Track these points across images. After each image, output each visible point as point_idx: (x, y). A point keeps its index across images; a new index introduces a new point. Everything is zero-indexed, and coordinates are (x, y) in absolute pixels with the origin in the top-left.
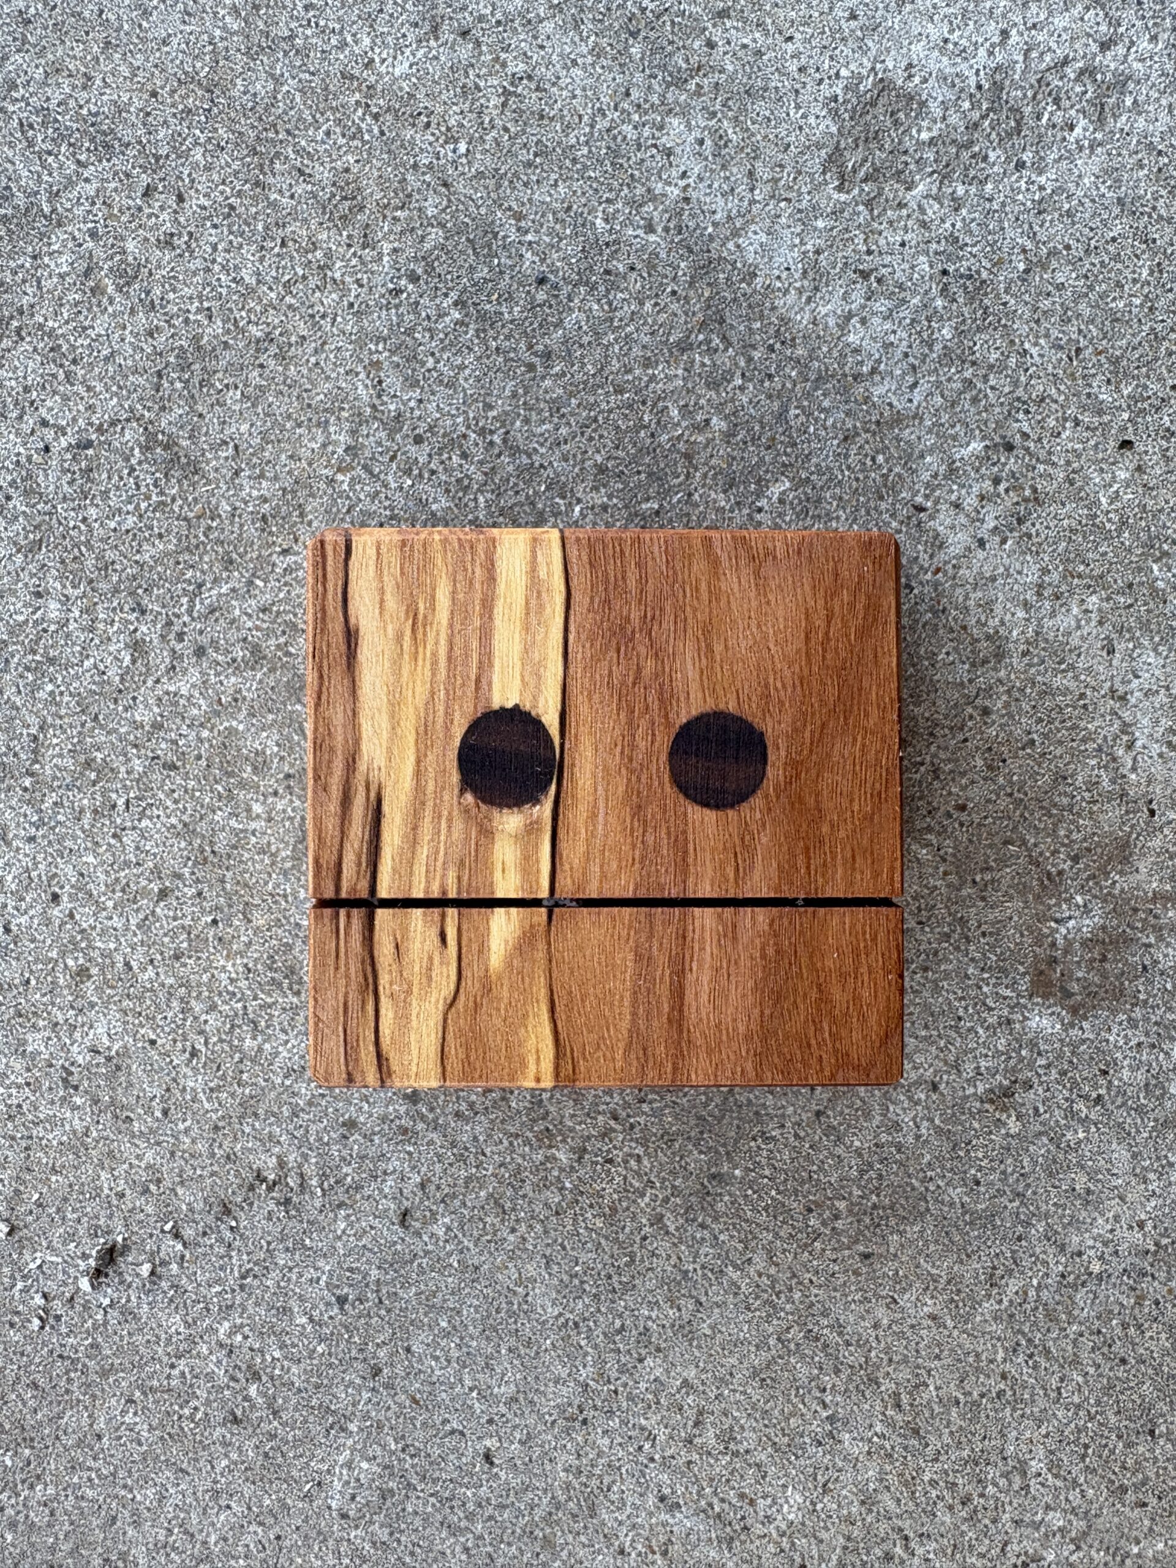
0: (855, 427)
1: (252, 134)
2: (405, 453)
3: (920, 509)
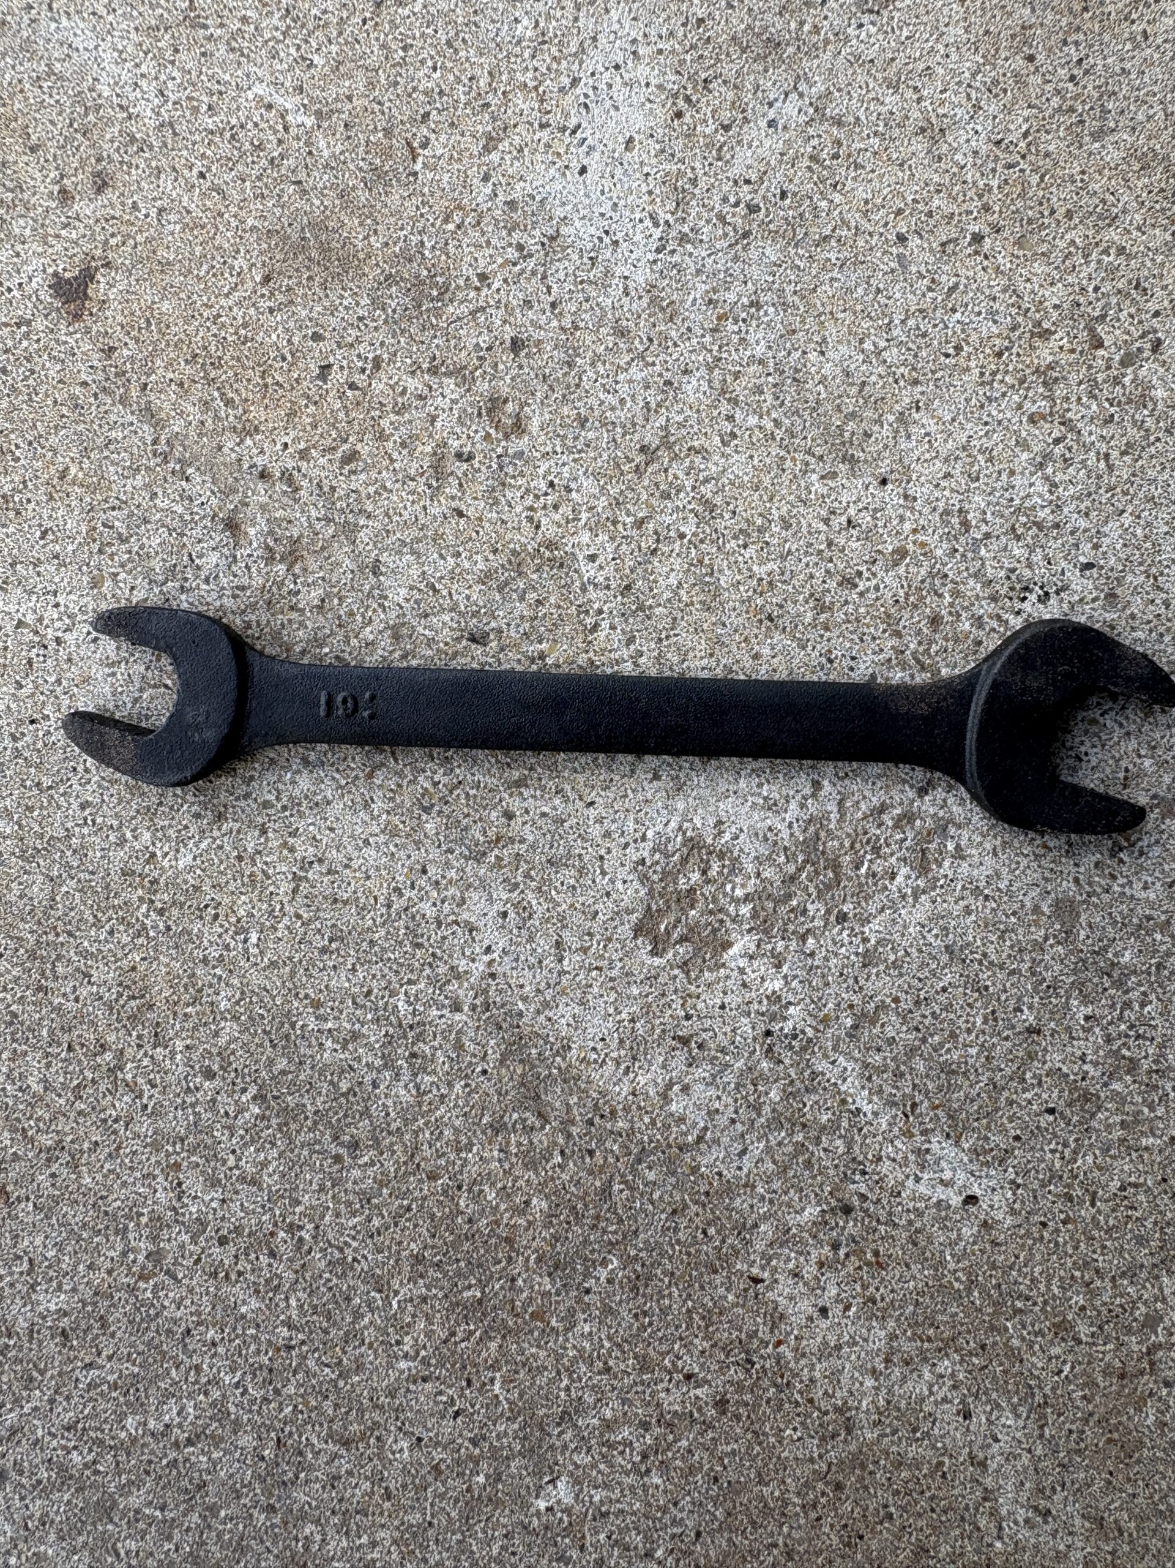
0: (683, 1200)
1: (32, 939)
2: (210, 1255)
3: (757, 1281)
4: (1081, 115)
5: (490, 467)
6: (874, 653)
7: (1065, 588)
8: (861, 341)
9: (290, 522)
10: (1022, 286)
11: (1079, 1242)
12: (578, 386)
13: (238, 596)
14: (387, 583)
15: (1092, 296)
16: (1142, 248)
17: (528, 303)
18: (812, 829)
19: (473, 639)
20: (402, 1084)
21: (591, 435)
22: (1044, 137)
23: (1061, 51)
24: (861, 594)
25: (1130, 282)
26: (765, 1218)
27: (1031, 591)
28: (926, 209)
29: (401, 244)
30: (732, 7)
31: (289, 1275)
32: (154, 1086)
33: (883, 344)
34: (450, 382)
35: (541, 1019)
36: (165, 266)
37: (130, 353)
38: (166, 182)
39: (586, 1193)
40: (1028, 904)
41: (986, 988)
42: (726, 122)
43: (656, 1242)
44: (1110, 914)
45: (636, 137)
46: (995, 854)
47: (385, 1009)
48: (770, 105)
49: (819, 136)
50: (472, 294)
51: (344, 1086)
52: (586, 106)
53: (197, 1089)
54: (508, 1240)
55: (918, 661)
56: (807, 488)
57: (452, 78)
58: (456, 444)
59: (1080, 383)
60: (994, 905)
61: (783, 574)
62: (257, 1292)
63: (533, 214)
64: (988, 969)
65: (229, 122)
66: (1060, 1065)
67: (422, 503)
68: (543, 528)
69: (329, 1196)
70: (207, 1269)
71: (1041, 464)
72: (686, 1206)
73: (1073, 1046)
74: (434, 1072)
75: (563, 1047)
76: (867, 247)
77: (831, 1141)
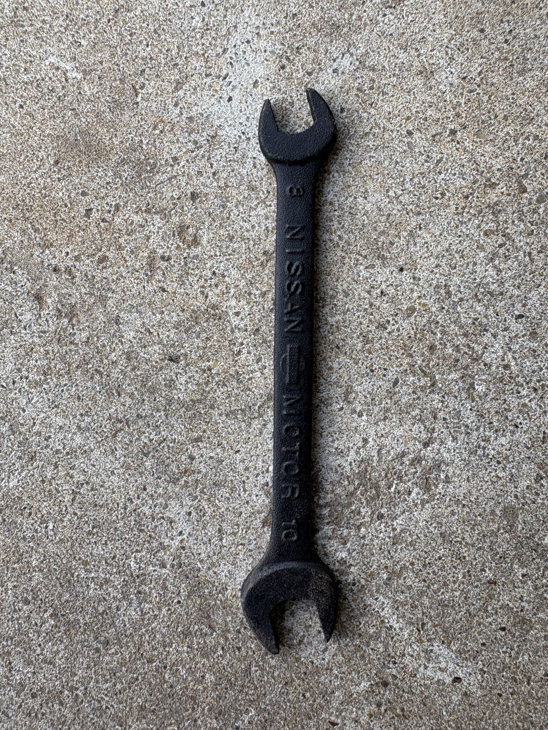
4: (512, 62)
5: (180, 264)
6: (397, 367)
7: (507, 329)
8: (388, 191)
9: (70, 295)
10: (479, 158)
11: (521, 705)
12: (228, 218)
13: (42, 336)
14: (124, 329)
15: (520, 163)
17: (200, 173)
18: (363, 466)
19: (171, 359)
20: (132, 608)
21: (236, 245)
22: (490, 74)
23: (500, 26)
24: (389, 333)
25: (542, 156)
26: (338, 688)
27: (487, 331)
28: (424, 117)
29: (130, 142)
30: (312, 7)
31: (70, 716)
33: (400, 192)
34: (157, 217)
35: (211, 572)
38: (2, 111)
39: (236, 672)
40: (488, 510)
41: (464, 558)
42: (309, 71)
43: (276, 701)
44: (536, 515)
45: (259, 80)
46: (468, 481)
47: (123, 566)
48: (334, 60)
49: (362, 77)
50: (169, 169)
51: (101, 609)
52: (231, 63)
53: (20, 610)
54: (192, 698)
55: (423, 371)
56: (358, 273)
57: (157, 50)
58: (161, 251)
59: (514, 213)
60: (468, 510)
61: (344, 322)
62: (52, 725)
63: (202, 124)
64: (465, 546)
65: (36, 77)
66: (508, 603)
67: (142, 284)
68: (210, 298)
69: (93, 671)
70: (25, 712)
71: (491, 258)
72: (293, 680)
73: (515, 592)
74: (151, 602)
75: (223, 588)
76: (390, 138)
77: (376, 644)
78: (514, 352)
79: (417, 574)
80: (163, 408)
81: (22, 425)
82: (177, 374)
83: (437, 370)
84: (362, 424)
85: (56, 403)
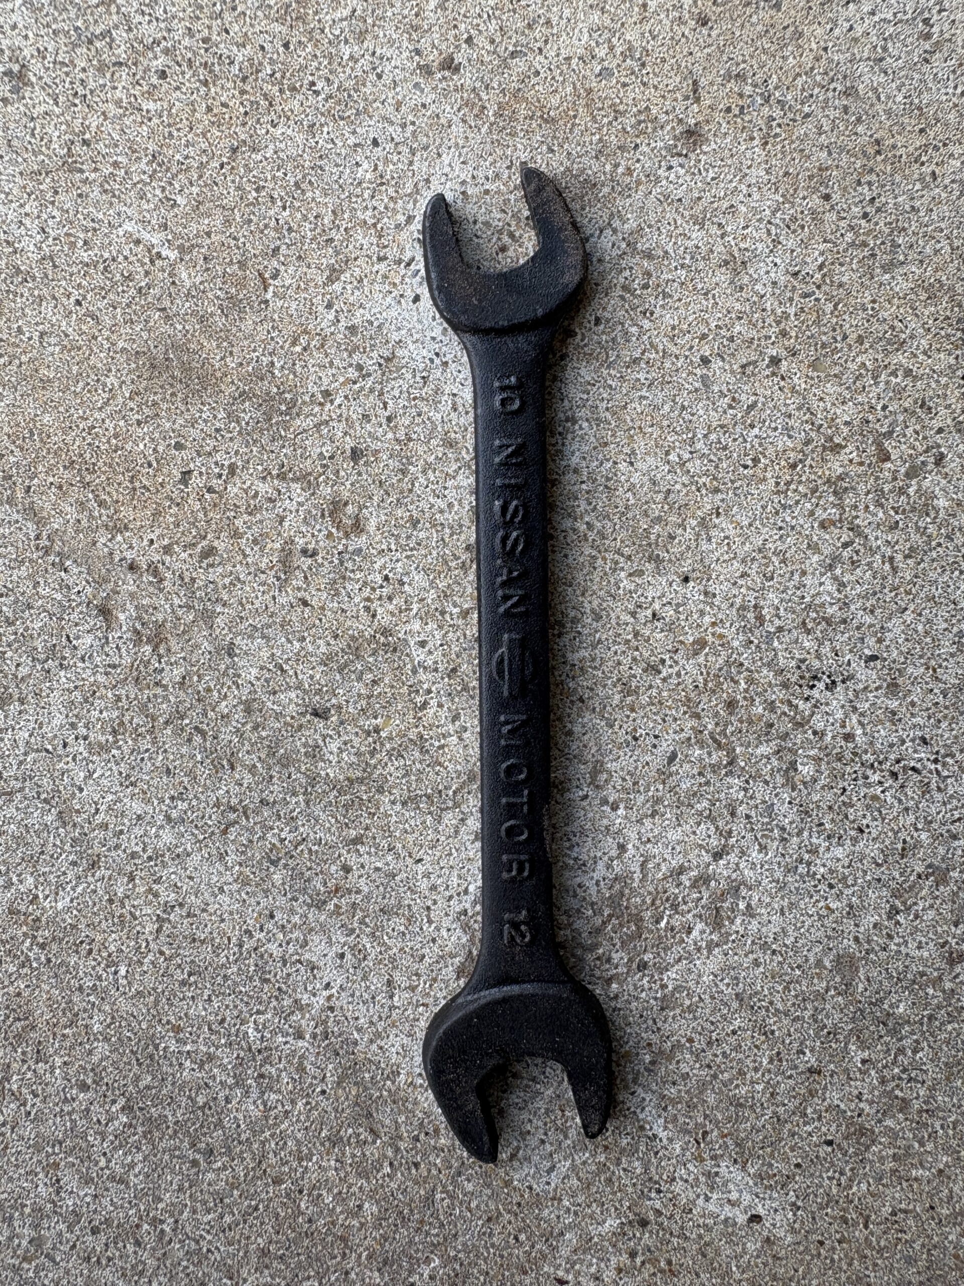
4: (873, 249)
5: (332, 562)
6: (675, 732)
7: (851, 677)
8: (667, 453)
9: (155, 608)
10: (815, 404)
11: (852, 1259)
12: (411, 491)
13: (110, 673)
14: (241, 664)
15: (880, 414)
16: (927, 371)
17: (366, 417)
18: (617, 887)
19: (316, 714)
20: (251, 1100)
21: (422, 535)
22: (838, 269)
23: (855, 190)
24: (664, 680)
25: (916, 402)
26: (570, 1227)
27: (819, 680)
28: (729, 334)
29: (254, 364)
30: (553, 151)
31: (151, 1262)
32: (36, 1096)
33: (687, 456)
34: (296, 487)
35: (374, 1047)
36: (46, 383)
37: (15, 459)
38: (47, 309)
39: (412, 1200)
40: (812, 960)
41: (773, 1032)
43: (474, 1245)
44: (887, 969)
46: (782, 913)
47: (237, 1036)
49: (631, 268)
50: (317, 409)
51: (201, 1100)
52: (419, 241)
53: (73, 1100)
54: (343, 1239)
55: (715, 741)
56: (616, 584)
57: (299, 216)
58: (302, 541)
59: (868, 493)
60: (780, 959)
61: (593, 660)
62: (124, 1275)
63: (371, 338)
64: (775, 1015)
65: (102, 256)
66: (839, 1102)
67: (271, 594)
68: (379, 617)
69: (187, 1195)
70: (82, 1254)
71: (830, 565)
72: (500, 1214)
73: (850, 1086)
74: (279, 1091)
75: (393, 1072)
76: (674, 368)
77: (630, 1162)
78: (862, 715)
79: (697, 1056)
80: (302, 790)
81: (78, 811)
82: (324, 737)
83: (739, 739)
84: (618, 821)
85: (132, 779)
